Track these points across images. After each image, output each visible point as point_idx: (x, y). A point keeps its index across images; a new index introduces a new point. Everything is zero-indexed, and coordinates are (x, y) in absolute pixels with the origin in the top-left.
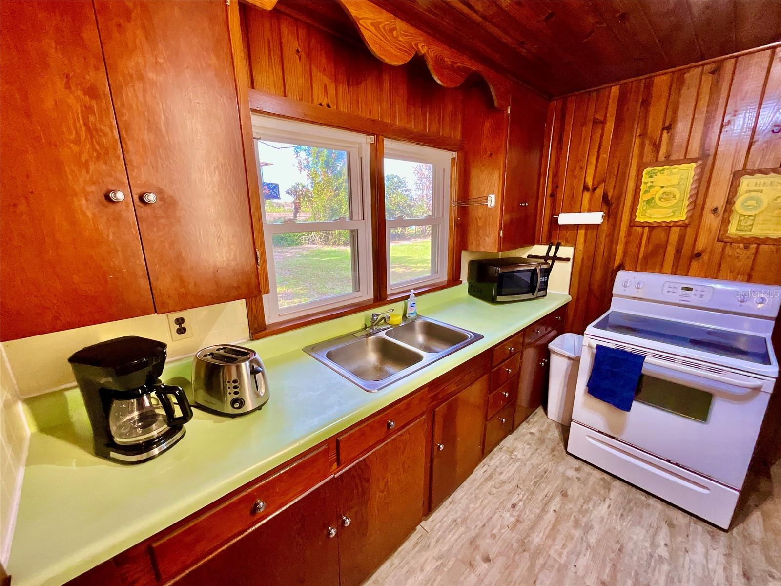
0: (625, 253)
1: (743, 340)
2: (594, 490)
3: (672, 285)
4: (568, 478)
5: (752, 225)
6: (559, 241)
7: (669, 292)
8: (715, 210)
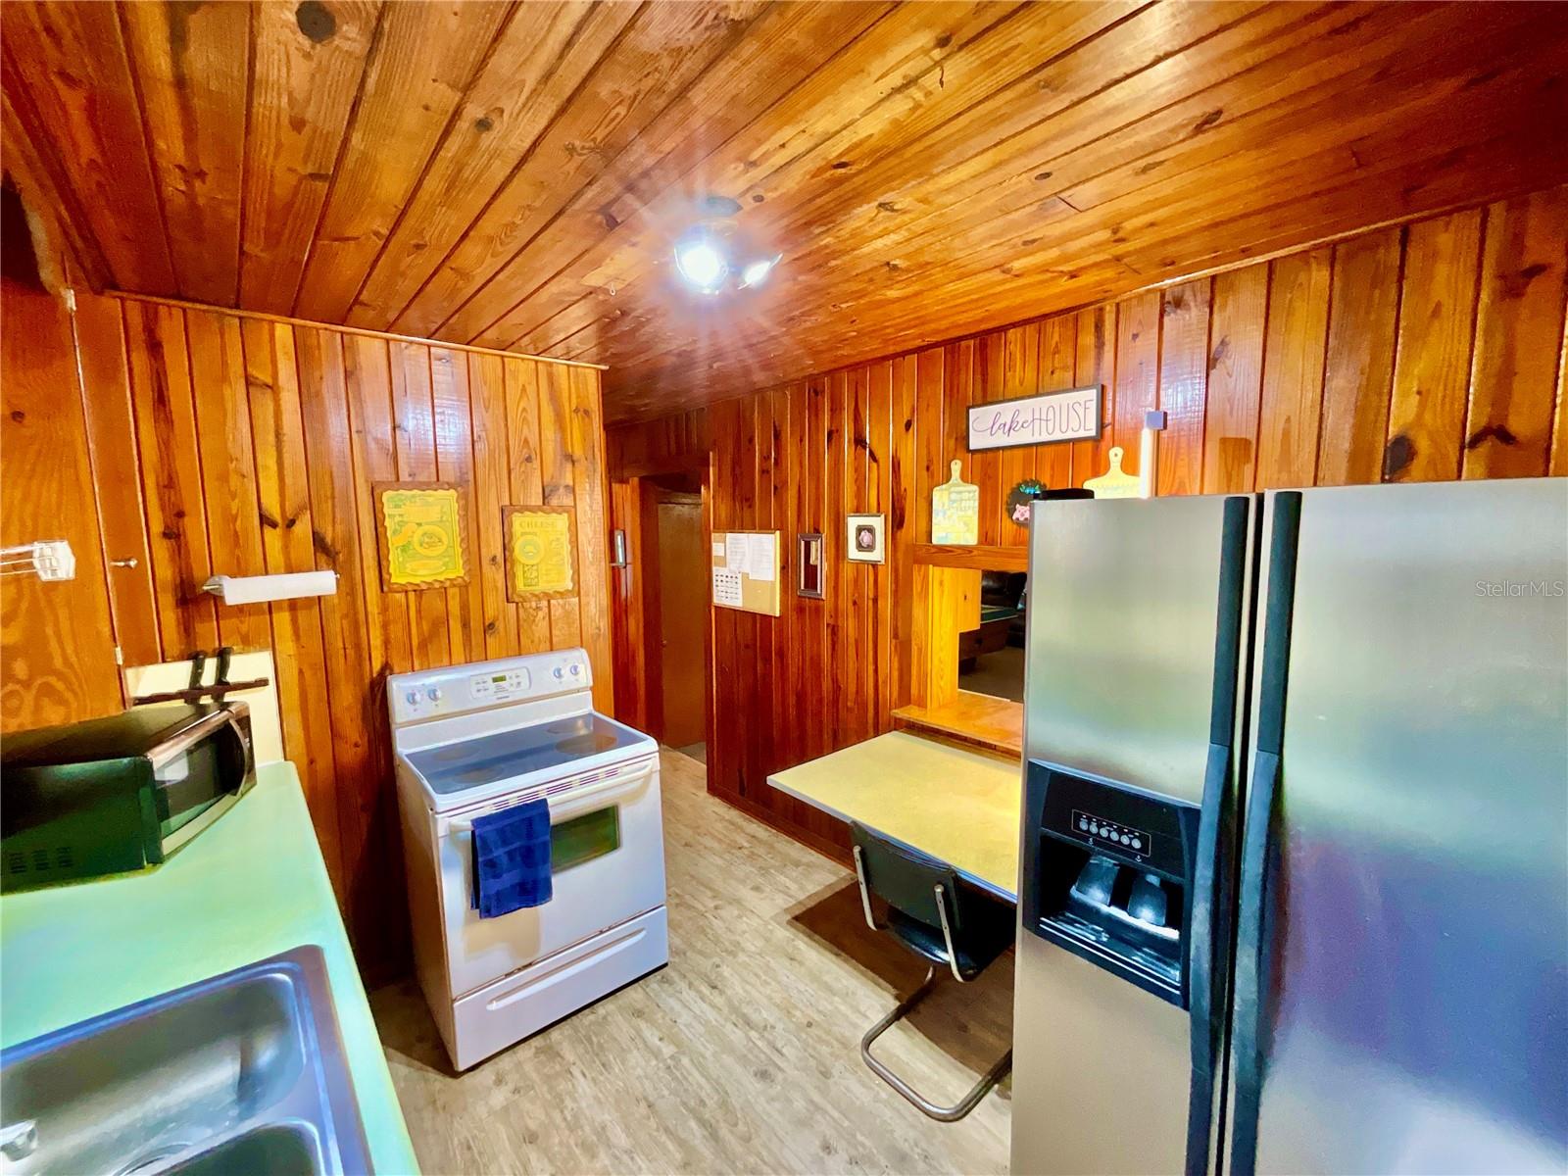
0: (386, 643)
1: (580, 723)
2: (548, 1079)
3: (479, 679)
4: (506, 1109)
5: (537, 577)
6: (224, 645)
7: (479, 691)
8: (494, 559)
